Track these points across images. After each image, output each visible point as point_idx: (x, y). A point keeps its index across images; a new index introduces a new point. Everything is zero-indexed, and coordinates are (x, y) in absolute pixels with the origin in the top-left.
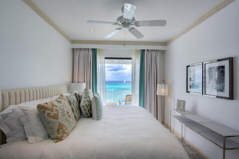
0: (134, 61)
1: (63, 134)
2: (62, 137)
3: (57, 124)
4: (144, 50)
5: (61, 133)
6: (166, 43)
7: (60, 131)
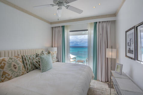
0: (89, 31)
1: (5, 78)
2: (4, 80)
3: (2, 72)
4: (97, 23)
5: (4, 78)
6: (115, 14)
7: (3, 76)
